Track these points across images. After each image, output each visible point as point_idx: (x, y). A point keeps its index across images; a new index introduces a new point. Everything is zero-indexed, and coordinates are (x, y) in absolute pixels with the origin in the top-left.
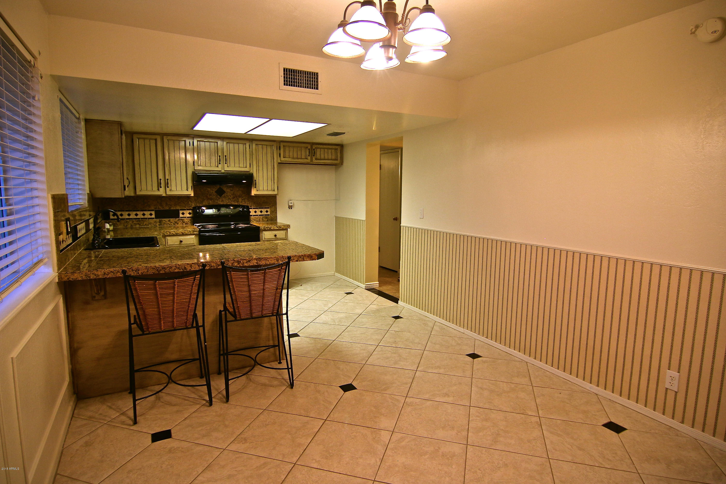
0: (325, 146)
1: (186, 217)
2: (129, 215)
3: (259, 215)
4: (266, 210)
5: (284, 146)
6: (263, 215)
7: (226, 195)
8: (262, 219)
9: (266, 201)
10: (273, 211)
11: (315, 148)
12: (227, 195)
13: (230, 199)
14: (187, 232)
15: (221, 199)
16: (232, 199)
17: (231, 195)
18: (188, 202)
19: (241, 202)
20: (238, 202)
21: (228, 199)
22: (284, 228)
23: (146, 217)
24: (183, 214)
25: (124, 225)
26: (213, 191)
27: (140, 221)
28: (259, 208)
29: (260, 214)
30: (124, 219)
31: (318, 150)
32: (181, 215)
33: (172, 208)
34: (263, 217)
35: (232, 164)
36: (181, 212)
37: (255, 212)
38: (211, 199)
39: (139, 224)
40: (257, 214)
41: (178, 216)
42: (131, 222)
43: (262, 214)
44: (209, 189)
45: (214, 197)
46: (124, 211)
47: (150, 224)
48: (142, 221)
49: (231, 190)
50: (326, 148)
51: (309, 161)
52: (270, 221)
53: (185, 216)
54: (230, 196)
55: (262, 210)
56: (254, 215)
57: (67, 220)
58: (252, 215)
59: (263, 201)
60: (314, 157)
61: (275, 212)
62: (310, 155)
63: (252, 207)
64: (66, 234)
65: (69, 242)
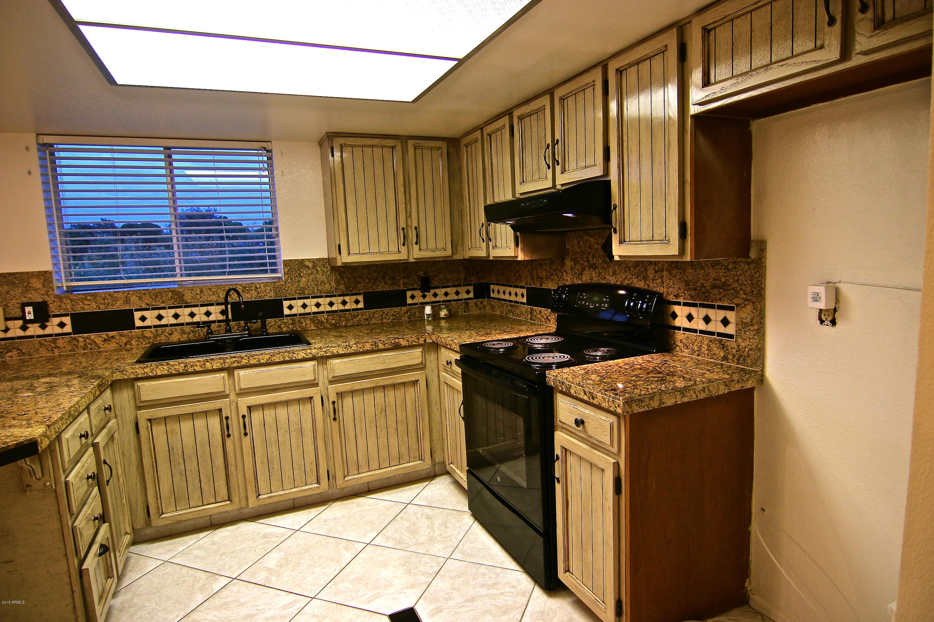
2: (504, 293)
3: (701, 332)
4: (722, 314)
5: (705, 31)
6: (713, 333)
8: (709, 346)
9: (723, 280)
10: (749, 324)
13: (630, 270)
14: (453, 345)
15: (612, 268)
16: (632, 269)
23: (518, 299)
26: (597, 243)
27: (512, 306)
28: (701, 306)
29: (703, 326)
30: (500, 299)
33: (543, 286)
34: (711, 341)
38: (595, 268)
39: (513, 312)
40: (693, 325)
42: (506, 307)
43: (711, 327)
44: (592, 240)
45: (600, 262)
46: (500, 284)
47: (523, 313)
48: (515, 306)
51: (831, 54)
52: (733, 362)
55: (711, 313)
56: (685, 329)
57: (24, 305)
58: (679, 328)
59: (714, 279)
60: (869, 14)
61: (756, 328)
62: (839, 18)
63: (681, 300)
64: (20, 323)
65: (40, 332)
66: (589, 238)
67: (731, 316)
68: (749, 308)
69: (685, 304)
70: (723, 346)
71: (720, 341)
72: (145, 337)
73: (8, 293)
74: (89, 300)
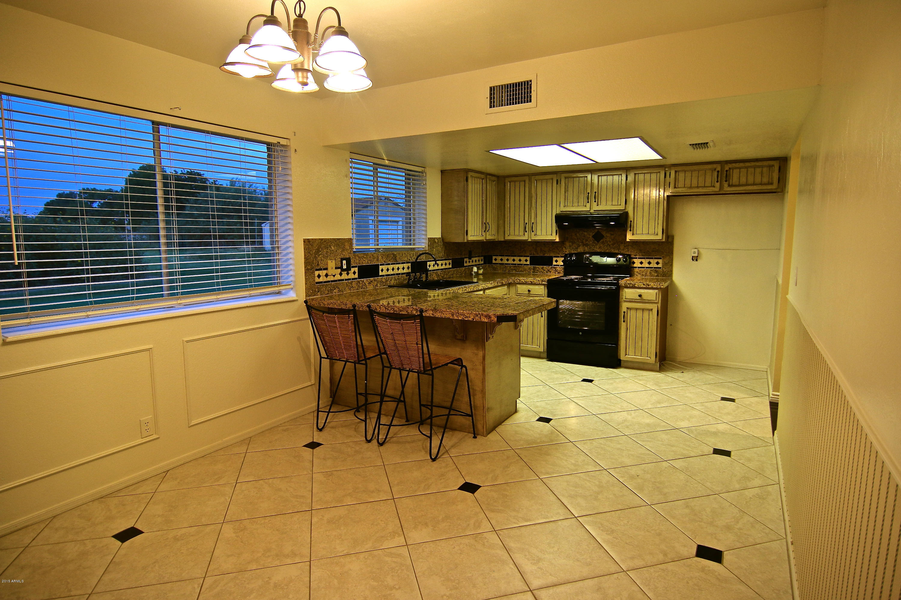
0: (748, 164)
1: (559, 265)
2: (508, 260)
3: (647, 268)
4: (656, 261)
5: (676, 172)
6: (652, 268)
7: (604, 241)
8: (650, 272)
9: (657, 249)
10: (667, 263)
11: (730, 169)
12: (606, 241)
13: (610, 246)
14: (535, 281)
15: (598, 245)
16: (611, 246)
17: (611, 240)
18: (562, 248)
19: (623, 250)
20: (619, 249)
21: (607, 245)
22: (654, 287)
23: (521, 263)
24: (556, 261)
25: (503, 270)
26: (589, 235)
27: (516, 267)
28: (647, 258)
29: (647, 265)
30: (503, 264)
31: (736, 172)
32: (554, 263)
33: (546, 255)
34: (651, 271)
35: (604, 202)
36: (554, 259)
37: (641, 263)
38: (587, 245)
39: (515, 270)
40: (643, 266)
41: (551, 264)
42: (509, 267)
43: (651, 266)
44: (586, 233)
45: (591, 243)
46: (503, 256)
47: (525, 270)
48: (518, 267)
49: (611, 235)
50: (751, 167)
51: (717, 189)
52: (661, 277)
53: (558, 263)
54: (610, 242)
55: (651, 261)
56: (639, 267)
57: (342, 260)
58: (636, 267)
59: (653, 249)
60: (727, 183)
61: (670, 264)
62: (719, 181)
63: (638, 257)
64: (339, 270)
65: (347, 277)
66: (584, 233)
67: (660, 261)
68: (668, 258)
69: (639, 258)
70: (656, 272)
71: (655, 270)
72: (382, 282)
73: (336, 251)
74: (365, 258)
